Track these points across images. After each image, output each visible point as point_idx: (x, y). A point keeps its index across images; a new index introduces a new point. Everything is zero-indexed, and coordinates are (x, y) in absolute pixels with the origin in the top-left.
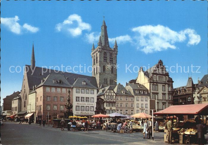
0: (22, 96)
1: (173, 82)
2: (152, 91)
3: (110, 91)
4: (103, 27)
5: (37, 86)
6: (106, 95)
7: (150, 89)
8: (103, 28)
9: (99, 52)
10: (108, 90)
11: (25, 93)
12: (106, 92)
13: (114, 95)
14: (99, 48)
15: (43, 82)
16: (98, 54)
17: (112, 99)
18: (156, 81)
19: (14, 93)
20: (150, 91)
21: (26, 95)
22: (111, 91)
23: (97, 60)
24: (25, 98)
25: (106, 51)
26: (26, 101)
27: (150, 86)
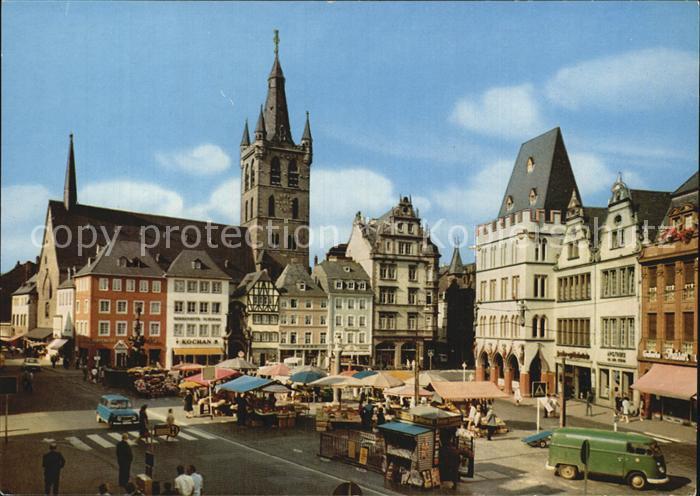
0: (39, 285)
1: (440, 256)
2: (380, 283)
3: (264, 284)
4: (273, 81)
5: (77, 271)
6: (254, 295)
7: (374, 277)
8: (273, 84)
9: (258, 157)
10: (259, 281)
11: (48, 280)
12: (253, 287)
13: (273, 296)
14: (257, 146)
15: (91, 262)
16: (256, 163)
17: (268, 306)
18: (391, 257)
19: (19, 266)
20: (374, 283)
21: (51, 287)
22: (267, 284)
23: (253, 180)
24: (47, 293)
25: (278, 154)
26: (50, 301)
27: (374, 269)
